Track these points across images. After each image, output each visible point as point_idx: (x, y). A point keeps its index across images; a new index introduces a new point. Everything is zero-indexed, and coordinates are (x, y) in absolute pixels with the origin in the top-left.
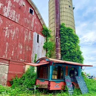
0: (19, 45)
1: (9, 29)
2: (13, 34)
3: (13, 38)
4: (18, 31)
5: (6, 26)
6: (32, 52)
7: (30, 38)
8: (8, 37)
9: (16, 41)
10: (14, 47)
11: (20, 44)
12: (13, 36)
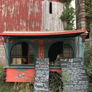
0: (22, 22)
1: (5, 6)
2: (12, 11)
3: (12, 16)
4: (18, 5)
5: (2, 3)
6: (42, 28)
7: (37, 10)
8: (6, 16)
9: (17, 19)
10: (14, 26)
11: (22, 20)
12: (12, 13)
